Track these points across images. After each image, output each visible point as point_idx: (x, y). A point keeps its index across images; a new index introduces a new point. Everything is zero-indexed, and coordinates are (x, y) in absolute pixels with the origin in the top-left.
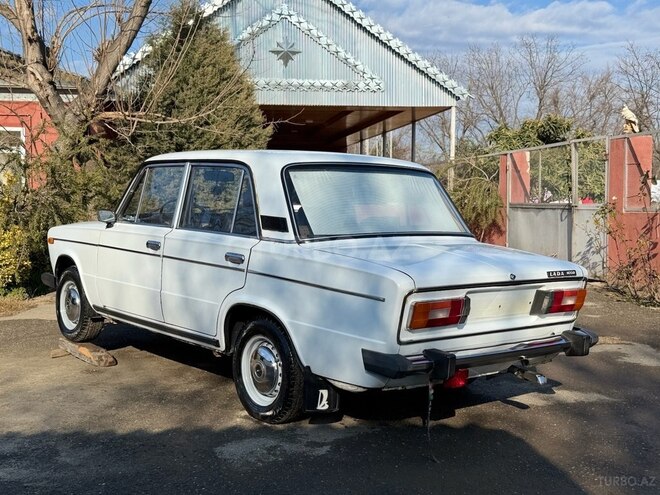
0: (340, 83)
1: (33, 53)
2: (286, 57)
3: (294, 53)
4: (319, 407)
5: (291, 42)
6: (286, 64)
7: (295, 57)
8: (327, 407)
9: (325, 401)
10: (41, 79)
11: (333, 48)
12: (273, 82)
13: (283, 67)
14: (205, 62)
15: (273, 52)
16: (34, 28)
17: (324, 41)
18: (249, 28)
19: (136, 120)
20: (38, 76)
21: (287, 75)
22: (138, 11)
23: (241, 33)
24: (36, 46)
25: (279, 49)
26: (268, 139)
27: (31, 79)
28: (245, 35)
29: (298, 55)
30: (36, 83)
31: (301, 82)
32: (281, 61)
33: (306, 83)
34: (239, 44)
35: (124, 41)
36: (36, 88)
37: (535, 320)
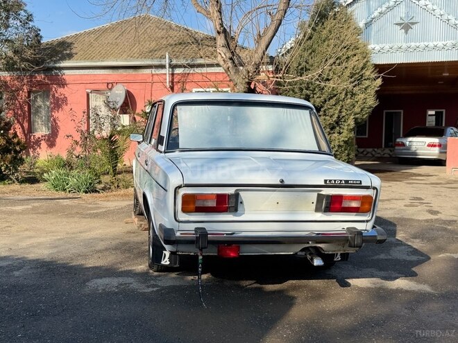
0: (449, 43)
1: (221, 40)
2: (407, 27)
3: (413, 24)
4: (163, 263)
5: (411, 15)
6: (406, 32)
7: (413, 27)
8: (168, 263)
9: (167, 259)
10: (224, 57)
11: (445, 17)
12: (396, 46)
13: (404, 34)
14: (331, 37)
15: (396, 24)
16: (222, 25)
17: (438, 12)
18: (379, 9)
19: (275, 79)
20: (223, 55)
21: (406, 41)
22: (282, 7)
23: (373, 13)
24: (222, 36)
25: (402, 22)
26: (377, 89)
27: (219, 58)
28: (376, 14)
29: (416, 25)
30: (222, 59)
31: (418, 44)
32: (403, 31)
33: (422, 44)
34: (372, 21)
35: (273, 28)
36: (222, 63)
37: (320, 216)
